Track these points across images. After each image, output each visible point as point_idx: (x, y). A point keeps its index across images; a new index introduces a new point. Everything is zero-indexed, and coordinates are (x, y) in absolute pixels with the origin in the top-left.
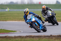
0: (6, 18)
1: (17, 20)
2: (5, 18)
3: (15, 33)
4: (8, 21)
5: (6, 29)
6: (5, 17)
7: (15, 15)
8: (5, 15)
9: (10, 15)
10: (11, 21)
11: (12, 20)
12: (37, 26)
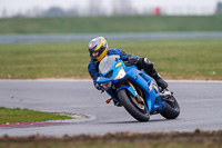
0: (35, 66)
1: (75, 76)
2: (30, 69)
3: (66, 121)
4: (41, 77)
5: (35, 109)
6: (31, 62)
7: (66, 55)
8: (29, 57)
9: (48, 55)
10: (53, 80)
11: (56, 75)
12: (136, 98)
